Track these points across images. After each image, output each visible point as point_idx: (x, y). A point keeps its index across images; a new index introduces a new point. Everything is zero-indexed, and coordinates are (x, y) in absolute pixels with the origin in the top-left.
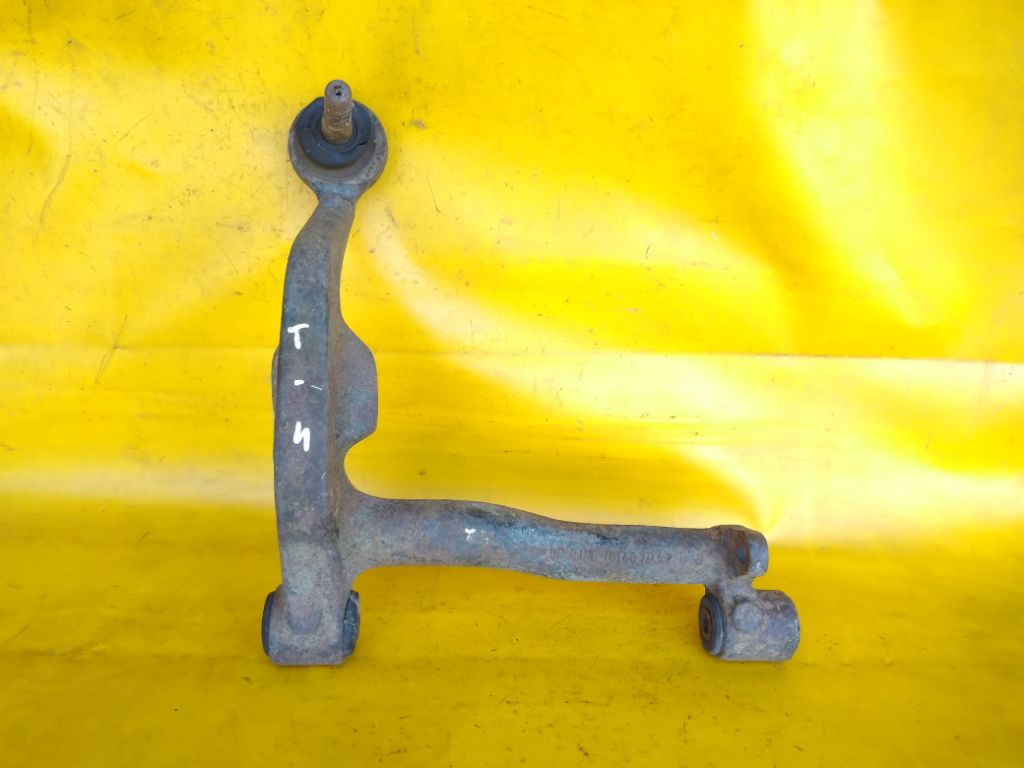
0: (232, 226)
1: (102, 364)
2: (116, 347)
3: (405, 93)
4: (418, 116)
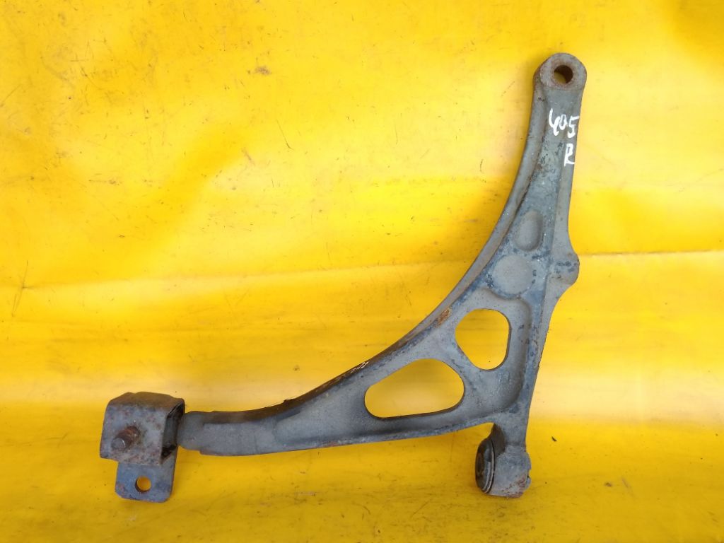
0: (105, 182)
1: (15, 300)
2: (23, 288)
3: (249, 43)
4: (261, 64)
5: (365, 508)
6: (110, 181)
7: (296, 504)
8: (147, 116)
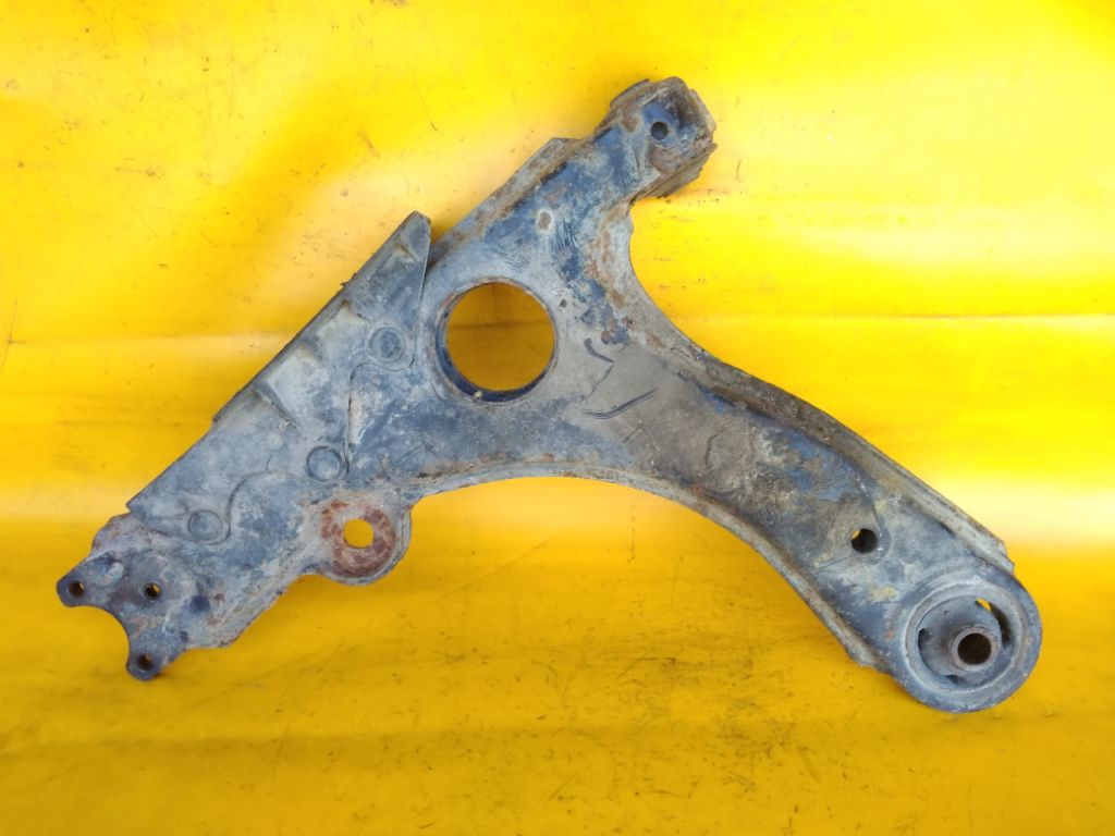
5: (550, 668)
6: (147, 172)
7: (449, 663)
8: (206, 67)
